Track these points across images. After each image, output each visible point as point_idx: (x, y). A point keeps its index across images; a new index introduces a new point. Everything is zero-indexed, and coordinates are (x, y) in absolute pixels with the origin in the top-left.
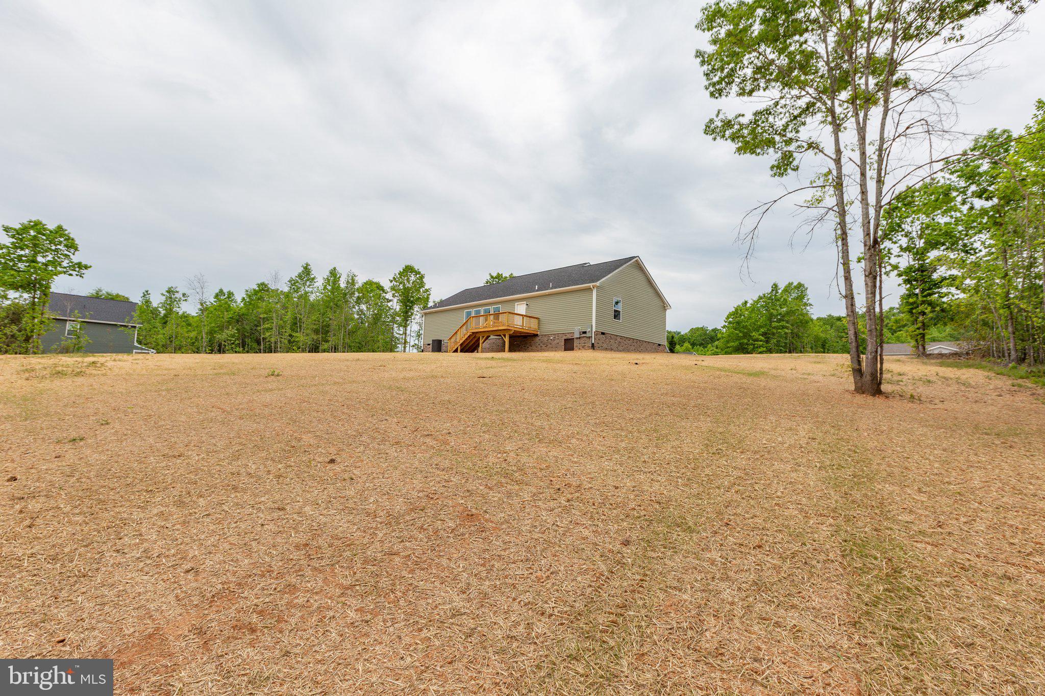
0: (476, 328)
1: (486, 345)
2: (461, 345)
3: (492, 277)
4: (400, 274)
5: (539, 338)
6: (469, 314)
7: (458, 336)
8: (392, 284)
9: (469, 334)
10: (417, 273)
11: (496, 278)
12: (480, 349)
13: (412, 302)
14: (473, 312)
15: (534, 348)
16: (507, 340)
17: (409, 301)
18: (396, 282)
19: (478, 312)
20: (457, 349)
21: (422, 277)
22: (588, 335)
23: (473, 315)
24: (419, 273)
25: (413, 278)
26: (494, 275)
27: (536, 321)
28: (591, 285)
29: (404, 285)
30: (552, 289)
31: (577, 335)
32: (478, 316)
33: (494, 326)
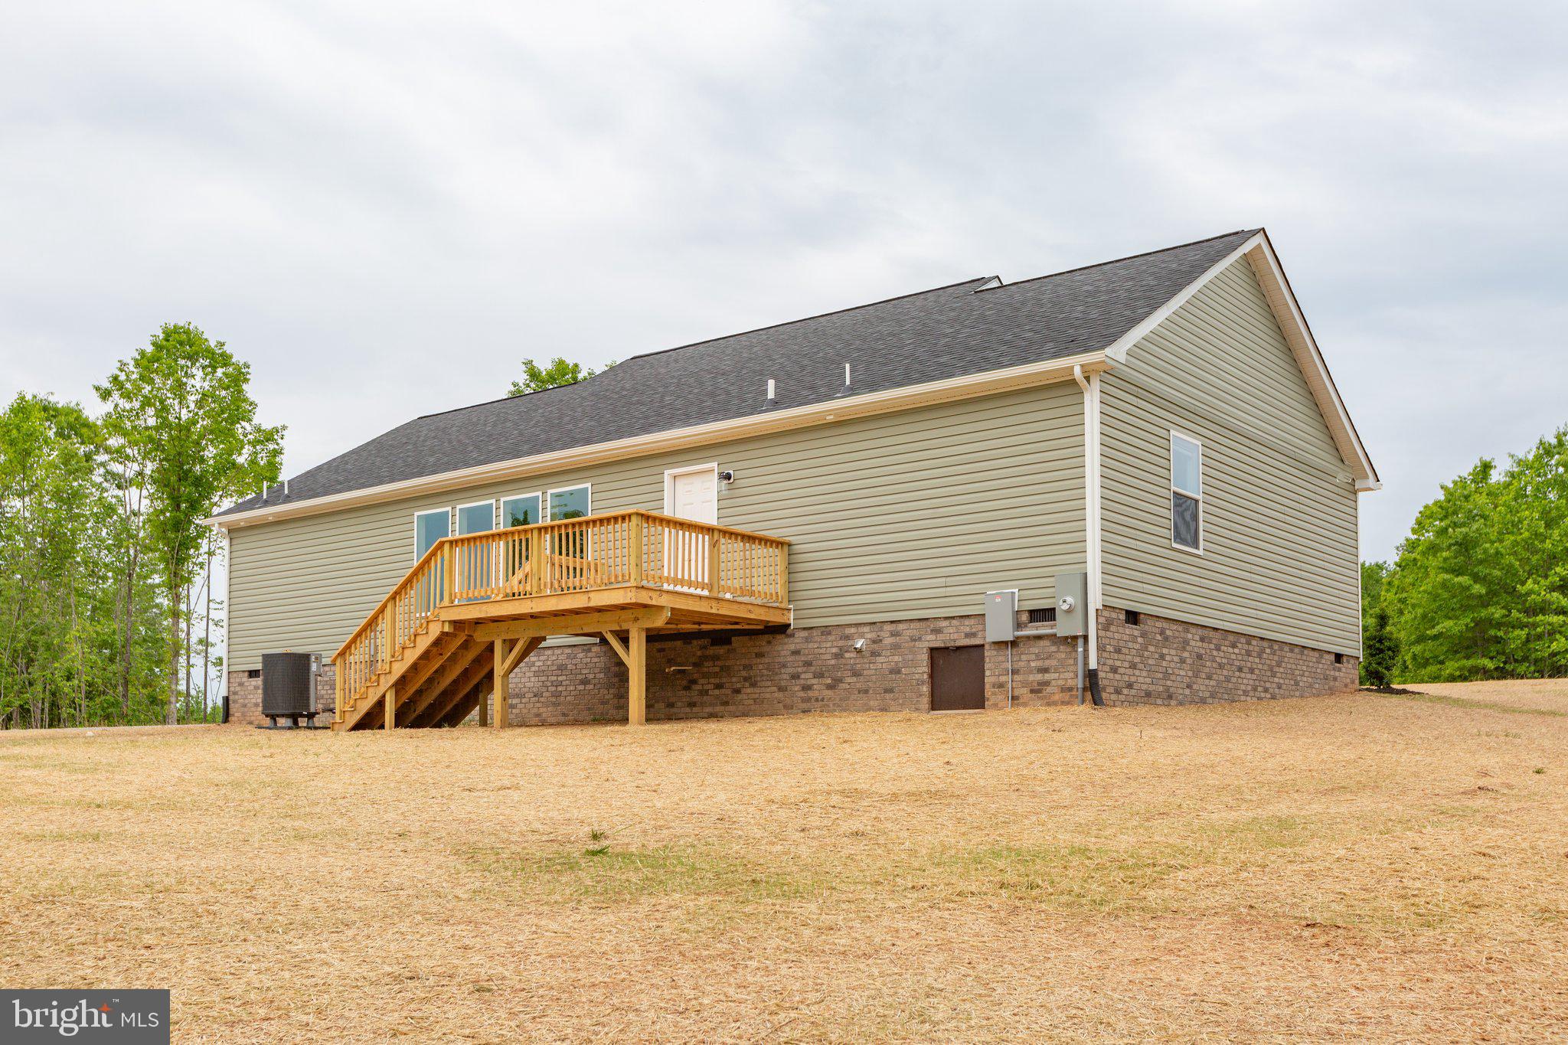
0: (472, 602)
1: (525, 678)
2: (401, 684)
3: (534, 374)
4: (146, 363)
5: (791, 645)
6: (435, 526)
7: (384, 640)
8: (108, 407)
9: (435, 631)
10: (218, 359)
11: (552, 378)
12: (495, 700)
13: (198, 482)
14: (455, 516)
15: (770, 692)
16: (635, 659)
17: (183, 477)
18: (128, 396)
19: (478, 518)
20: (380, 704)
21: (239, 378)
22: (1063, 627)
23: (456, 530)
24: (225, 360)
25: (198, 381)
26: (544, 366)
27: (777, 556)
28: (1075, 363)
29: (164, 409)
30: (853, 391)
31: (1000, 628)
32: (477, 540)
33: (564, 591)
